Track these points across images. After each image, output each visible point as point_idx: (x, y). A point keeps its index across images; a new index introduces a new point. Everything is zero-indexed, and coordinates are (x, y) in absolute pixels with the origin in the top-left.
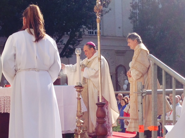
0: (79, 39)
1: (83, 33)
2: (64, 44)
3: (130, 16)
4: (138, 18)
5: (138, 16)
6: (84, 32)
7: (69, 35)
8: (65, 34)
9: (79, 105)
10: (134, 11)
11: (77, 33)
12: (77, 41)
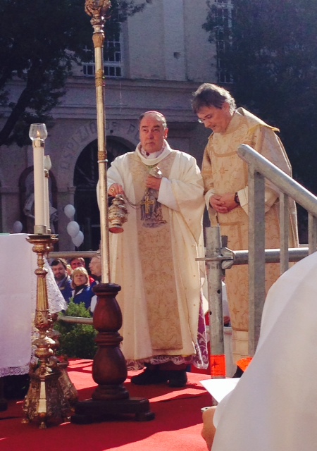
0: (56, 90)
1: (66, 70)
2: (11, 105)
3: (206, 22)
4: (230, 26)
5: (230, 21)
6: (69, 69)
7: (24, 78)
8: (14, 74)
9: (41, 293)
10: (219, 6)
11: (48, 71)
12: (51, 95)
